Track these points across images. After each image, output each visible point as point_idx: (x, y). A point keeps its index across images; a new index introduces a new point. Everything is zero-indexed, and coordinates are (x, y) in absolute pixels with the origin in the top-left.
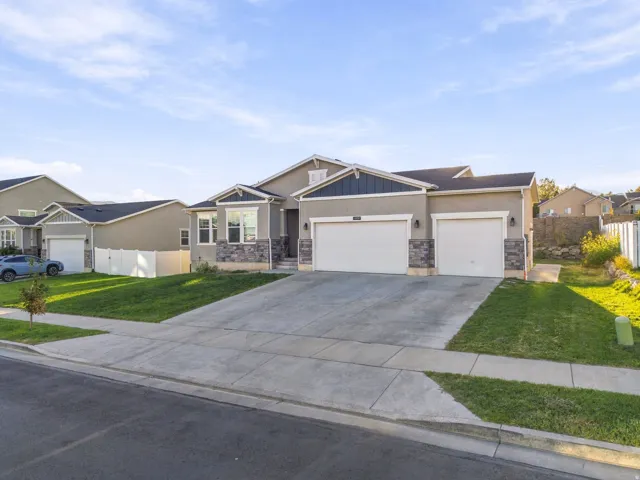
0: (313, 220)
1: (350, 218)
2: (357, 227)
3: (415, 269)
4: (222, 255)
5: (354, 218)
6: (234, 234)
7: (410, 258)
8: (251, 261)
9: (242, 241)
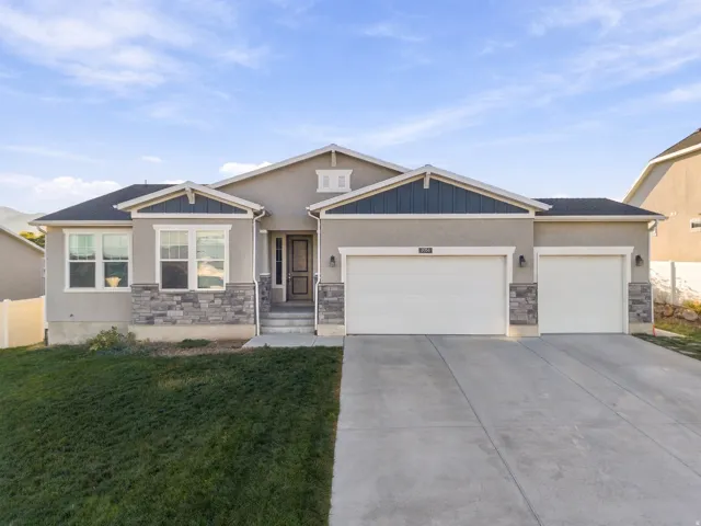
0: (344, 251)
1: (414, 250)
2: (424, 264)
3: (520, 327)
4: (146, 312)
5: (420, 250)
6: (175, 275)
7: (512, 311)
8: (214, 323)
9: (193, 285)
